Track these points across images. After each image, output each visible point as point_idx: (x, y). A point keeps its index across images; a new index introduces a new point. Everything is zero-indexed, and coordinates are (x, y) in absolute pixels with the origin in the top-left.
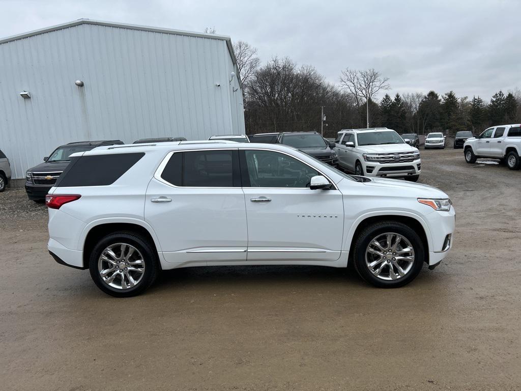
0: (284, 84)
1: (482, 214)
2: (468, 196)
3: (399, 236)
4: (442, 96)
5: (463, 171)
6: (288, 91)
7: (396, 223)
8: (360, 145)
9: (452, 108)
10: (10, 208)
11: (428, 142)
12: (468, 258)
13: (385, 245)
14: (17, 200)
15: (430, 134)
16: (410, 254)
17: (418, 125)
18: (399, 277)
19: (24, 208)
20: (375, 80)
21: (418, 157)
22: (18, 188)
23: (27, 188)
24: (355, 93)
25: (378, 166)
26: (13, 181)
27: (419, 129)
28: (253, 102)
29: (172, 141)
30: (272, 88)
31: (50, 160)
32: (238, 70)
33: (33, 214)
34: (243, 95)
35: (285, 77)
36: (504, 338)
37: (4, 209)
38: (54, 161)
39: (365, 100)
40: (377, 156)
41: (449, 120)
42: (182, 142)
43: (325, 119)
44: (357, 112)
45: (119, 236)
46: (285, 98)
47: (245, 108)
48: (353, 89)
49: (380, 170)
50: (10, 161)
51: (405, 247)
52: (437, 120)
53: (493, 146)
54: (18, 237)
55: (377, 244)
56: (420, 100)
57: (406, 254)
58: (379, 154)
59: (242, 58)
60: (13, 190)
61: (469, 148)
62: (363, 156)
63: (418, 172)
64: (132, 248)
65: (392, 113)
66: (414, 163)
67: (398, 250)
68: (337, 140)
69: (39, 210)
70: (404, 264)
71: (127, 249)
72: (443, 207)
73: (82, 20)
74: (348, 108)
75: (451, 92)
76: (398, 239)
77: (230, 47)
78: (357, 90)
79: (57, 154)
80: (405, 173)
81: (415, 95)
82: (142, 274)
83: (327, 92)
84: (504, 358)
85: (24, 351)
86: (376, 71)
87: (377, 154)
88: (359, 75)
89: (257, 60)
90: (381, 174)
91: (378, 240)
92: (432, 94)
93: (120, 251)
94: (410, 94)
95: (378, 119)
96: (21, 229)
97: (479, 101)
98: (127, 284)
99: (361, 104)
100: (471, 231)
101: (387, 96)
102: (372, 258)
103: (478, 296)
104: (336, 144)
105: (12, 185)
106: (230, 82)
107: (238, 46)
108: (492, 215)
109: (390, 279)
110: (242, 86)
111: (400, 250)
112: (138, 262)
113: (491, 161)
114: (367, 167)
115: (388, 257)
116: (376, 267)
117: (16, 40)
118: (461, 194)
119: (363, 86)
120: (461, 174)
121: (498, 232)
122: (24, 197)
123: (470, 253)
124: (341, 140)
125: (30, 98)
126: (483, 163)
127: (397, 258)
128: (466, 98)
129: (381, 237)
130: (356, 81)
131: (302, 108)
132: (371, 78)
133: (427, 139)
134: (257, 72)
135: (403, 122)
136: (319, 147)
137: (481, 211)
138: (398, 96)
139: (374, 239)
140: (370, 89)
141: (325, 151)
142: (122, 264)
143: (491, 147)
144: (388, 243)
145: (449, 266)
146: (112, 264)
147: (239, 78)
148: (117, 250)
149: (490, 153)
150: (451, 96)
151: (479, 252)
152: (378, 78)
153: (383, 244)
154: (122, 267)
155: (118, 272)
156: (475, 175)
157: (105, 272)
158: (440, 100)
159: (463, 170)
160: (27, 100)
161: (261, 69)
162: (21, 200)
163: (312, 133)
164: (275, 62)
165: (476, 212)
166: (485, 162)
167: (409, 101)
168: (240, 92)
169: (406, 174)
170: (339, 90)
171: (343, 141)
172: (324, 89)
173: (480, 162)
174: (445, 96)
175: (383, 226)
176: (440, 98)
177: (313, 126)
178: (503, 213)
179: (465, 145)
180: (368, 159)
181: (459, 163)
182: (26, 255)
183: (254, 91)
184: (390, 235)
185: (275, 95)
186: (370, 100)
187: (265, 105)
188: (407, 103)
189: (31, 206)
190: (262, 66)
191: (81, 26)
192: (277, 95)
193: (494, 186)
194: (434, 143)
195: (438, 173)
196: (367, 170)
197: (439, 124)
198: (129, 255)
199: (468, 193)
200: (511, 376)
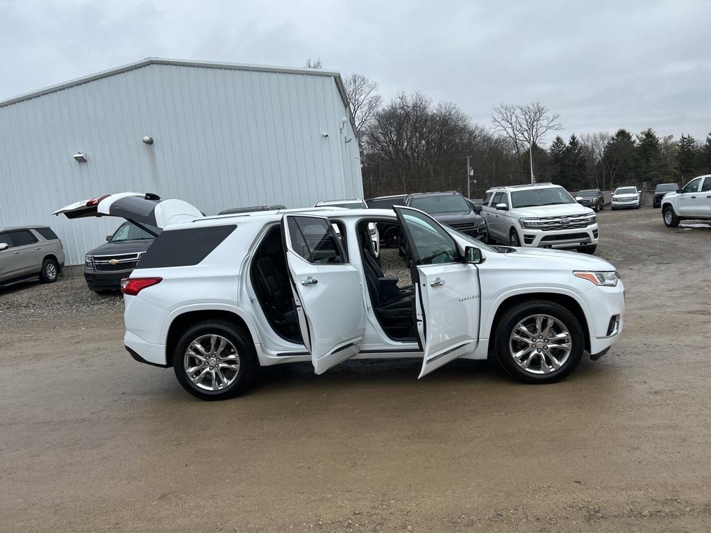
0: (415, 129)
1: (677, 294)
2: (662, 271)
3: (552, 319)
4: (636, 135)
5: (659, 238)
6: (422, 137)
7: (547, 302)
8: (515, 207)
9: (652, 152)
10: (67, 301)
11: (616, 200)
12: (647, 347)
13: (534, 330)
14: (74, 292)
15: (619, 188)
16: (566, 341)
17: (604, 177)
18: (553, 369)
19: (83, 301)
20: (541, 118)
21: (594, 220)
22: (73, 277)
23: (87, 275)
24: (514, 136)
25: (540, 234)
26: (66, 268)
27: (606, 183)
28: (373, 155)
29: (268, 210)
30: (399, 135)
31: (114, 239)
32: (351, 114)
33: (96, 308)
34: (360, 145)
35: (417, 119)
36: (676, 436)
37: (58, 303)
38: (119, 241)
39: (528, 145)
40: (538, 221)
41: (647, 168)
42: (281, 211)
43: (472, 174)
44: (517, 162)
45: (209, 325)
46: (417, 146)
47: (362, 162)
48: (510, 131)
49: (542, 240)
50: (62, 243)
51: (560, 332)
52: (629, 169)
53: (701, 202)
54: (80, 337)
55: (524, 328)
56: (606, 142)
57: (561, 341)
58: (541, 219)
59: (357, 97)
60: (67, 280)
61: (668, 206)
62: (520, 222)
63: (594, 241)
64: (224, 340)
65: (567, 162)
66: (589, 229)
67: (551, 335)
68: (485, 202)
69: (103, 303)
70: (559, 353)
71: (218, 341)
72: (607, 282)
73: (149, 60)
74: (505, 158)
75: (649, 130)
76: (550, 323)
77: (340, 85)
78: (516, 132)
79: (123, 232)
80: (576, 242)
81: (598, 136)
82: (236, 371)
83: (475, 137)
84: (671, 457)
85: (105, 458)
86: (541, 106)
87: (537, 219)
88: (518, 112)
89: (377, 99)
90: (544, 245)
91: (525, 324)
92: (622, 134)
93: (210, 344)
94: (591, 135)
95: (547, 170)
96: (84, 326)
97: (690, 141)
98: (219, 384)
99: (522, 150)
100: (658, 314)
101: (558, 139)
102: (519, 347)
103: (652, 390)
104: (483, 207)
105: (65, 273)
106: (341, 130)
107: (352, 81)
108: (690, 294)
109: (542, 372)
110: (358, 134)
111: (553, 336)
112: (232, 357)
113: (701, 223)
114: (525, 236)
115: (539, 345)
116: (524, 358)
117: (68, 88)
118: (653, 268)
119: (525, 126)
120: (655, 241)
121: (693, 315)
122: (83, 287)
123: (652, 340)
124: (491, 201)
125: (86, 161)
126: (689, 226)
127: (549, 346)
128: (670, 137)
129: (528, 320)
130: (514, 119)
131: (440, 159)
132: (535, 116)
133: (615, 196)
134: (378, 114)
135: (582, 174)
136: (460, 211)
137: (676, 290)
138: (573, 138)
139: (519, 324)
140: (534, 130)
141: (467, 217)
142: (213, 360)
143: (698, 204)
144: (537, 327)
145: (622, 357)
146: (200, 361)
147: (353, 124)
148: (206, 343)
149: (697, 212)
150: (649, 135)
151: (664, 340)
152: (545, 114)
153: (532, 329)
154: (213, 364)
155: (208, 369)
156: (675, 243)
157: (192, 370)
158: (634, 141)
159: (661, 237)
160: (82, 163)
161: (384, 110)
162: (79, 291)
163: (451, 193)
164: (402, 99)
165: (669, 291)
166: (692, 225)
167: (589, 144)
168: (355, 143)
169: (578, 244)
170: (491, 132)
171: (493, 203)
172: (471, 133)
173: (686, 225)
174: (640, 135)
175: (531, 306)
176: (634, 138)
177: (457, 184)
178: (706, 291)
179: (663, 202)
180: (525, 225)
181: (655, 228)
182: (93, 357)
183: (374, 139)
184: (539, 318)
185: (403, 144)
186: (534, 146)
187: (391, 157)
188: (587, 148)
189: (92, 298)
190: (384, 106)
191: (148, 67)
192: (406, 144)
193: (699, 256)
194: (624, 201)
195: (624, 242)
196: (525, 239)
197: (633, 175)
198: (221, 349)
199: (663, 267)
200: (676, 475)
